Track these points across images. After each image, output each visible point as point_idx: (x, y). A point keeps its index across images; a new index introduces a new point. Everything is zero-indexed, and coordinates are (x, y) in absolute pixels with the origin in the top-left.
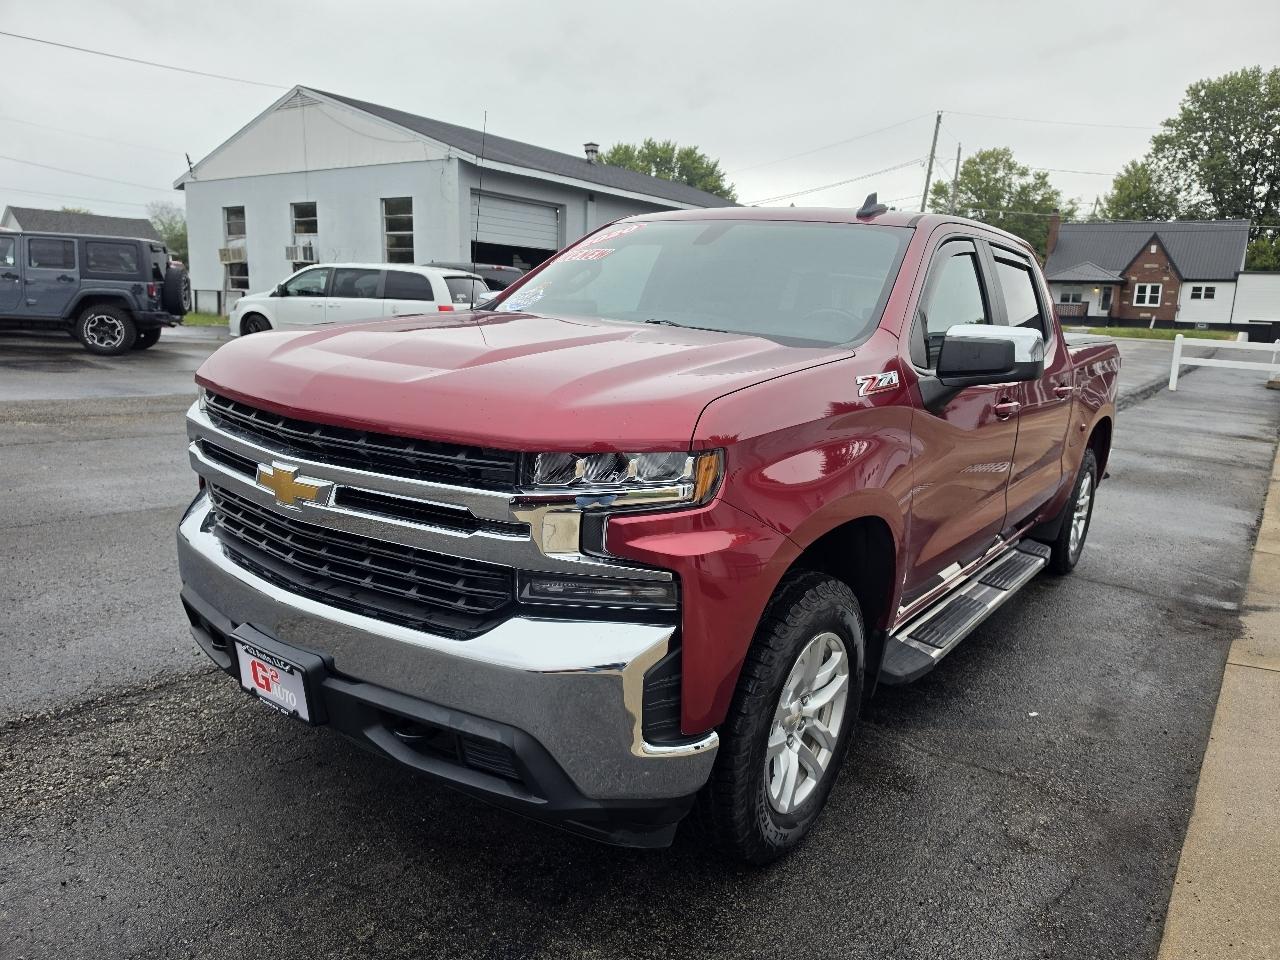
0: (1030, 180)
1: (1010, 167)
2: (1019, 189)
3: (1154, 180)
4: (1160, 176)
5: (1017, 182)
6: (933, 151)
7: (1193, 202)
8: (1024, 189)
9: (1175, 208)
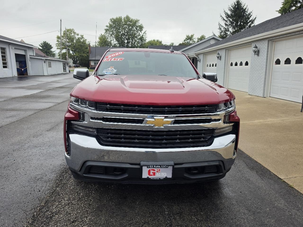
0: (80, 36)
1: (75, 33)
2: (78, 39)
3: (106, 38)
4: (107, 37)
5: (77, 37)
6: (61, 28)
7: (115, 43)
8: (79, 38)
9: (111, 44)
